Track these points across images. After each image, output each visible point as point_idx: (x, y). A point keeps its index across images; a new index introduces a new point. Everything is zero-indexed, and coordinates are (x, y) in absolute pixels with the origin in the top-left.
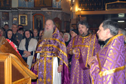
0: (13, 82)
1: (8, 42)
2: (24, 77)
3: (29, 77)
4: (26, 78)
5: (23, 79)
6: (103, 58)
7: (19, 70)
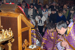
0: (22, 28)
1: (19, 7)
2: (27, 26)
3: (30, 26)
4: (28, 27)
5: (27, 27)
6: (73, 43)
7: (25, 23)
